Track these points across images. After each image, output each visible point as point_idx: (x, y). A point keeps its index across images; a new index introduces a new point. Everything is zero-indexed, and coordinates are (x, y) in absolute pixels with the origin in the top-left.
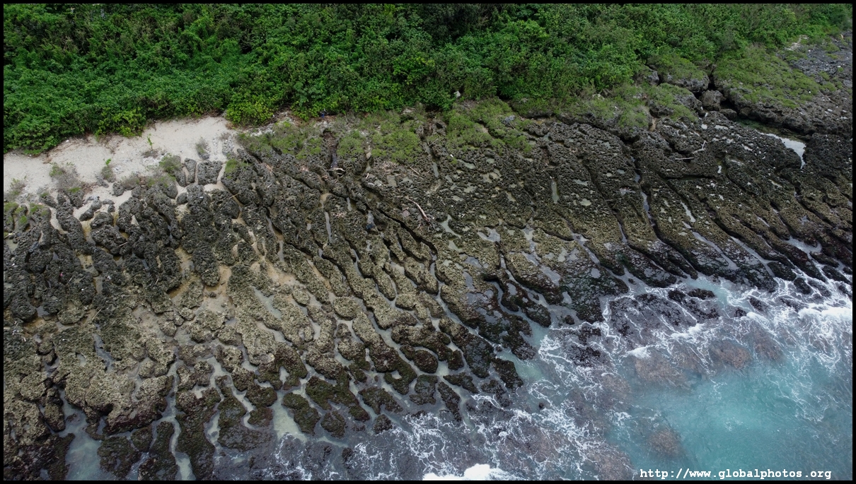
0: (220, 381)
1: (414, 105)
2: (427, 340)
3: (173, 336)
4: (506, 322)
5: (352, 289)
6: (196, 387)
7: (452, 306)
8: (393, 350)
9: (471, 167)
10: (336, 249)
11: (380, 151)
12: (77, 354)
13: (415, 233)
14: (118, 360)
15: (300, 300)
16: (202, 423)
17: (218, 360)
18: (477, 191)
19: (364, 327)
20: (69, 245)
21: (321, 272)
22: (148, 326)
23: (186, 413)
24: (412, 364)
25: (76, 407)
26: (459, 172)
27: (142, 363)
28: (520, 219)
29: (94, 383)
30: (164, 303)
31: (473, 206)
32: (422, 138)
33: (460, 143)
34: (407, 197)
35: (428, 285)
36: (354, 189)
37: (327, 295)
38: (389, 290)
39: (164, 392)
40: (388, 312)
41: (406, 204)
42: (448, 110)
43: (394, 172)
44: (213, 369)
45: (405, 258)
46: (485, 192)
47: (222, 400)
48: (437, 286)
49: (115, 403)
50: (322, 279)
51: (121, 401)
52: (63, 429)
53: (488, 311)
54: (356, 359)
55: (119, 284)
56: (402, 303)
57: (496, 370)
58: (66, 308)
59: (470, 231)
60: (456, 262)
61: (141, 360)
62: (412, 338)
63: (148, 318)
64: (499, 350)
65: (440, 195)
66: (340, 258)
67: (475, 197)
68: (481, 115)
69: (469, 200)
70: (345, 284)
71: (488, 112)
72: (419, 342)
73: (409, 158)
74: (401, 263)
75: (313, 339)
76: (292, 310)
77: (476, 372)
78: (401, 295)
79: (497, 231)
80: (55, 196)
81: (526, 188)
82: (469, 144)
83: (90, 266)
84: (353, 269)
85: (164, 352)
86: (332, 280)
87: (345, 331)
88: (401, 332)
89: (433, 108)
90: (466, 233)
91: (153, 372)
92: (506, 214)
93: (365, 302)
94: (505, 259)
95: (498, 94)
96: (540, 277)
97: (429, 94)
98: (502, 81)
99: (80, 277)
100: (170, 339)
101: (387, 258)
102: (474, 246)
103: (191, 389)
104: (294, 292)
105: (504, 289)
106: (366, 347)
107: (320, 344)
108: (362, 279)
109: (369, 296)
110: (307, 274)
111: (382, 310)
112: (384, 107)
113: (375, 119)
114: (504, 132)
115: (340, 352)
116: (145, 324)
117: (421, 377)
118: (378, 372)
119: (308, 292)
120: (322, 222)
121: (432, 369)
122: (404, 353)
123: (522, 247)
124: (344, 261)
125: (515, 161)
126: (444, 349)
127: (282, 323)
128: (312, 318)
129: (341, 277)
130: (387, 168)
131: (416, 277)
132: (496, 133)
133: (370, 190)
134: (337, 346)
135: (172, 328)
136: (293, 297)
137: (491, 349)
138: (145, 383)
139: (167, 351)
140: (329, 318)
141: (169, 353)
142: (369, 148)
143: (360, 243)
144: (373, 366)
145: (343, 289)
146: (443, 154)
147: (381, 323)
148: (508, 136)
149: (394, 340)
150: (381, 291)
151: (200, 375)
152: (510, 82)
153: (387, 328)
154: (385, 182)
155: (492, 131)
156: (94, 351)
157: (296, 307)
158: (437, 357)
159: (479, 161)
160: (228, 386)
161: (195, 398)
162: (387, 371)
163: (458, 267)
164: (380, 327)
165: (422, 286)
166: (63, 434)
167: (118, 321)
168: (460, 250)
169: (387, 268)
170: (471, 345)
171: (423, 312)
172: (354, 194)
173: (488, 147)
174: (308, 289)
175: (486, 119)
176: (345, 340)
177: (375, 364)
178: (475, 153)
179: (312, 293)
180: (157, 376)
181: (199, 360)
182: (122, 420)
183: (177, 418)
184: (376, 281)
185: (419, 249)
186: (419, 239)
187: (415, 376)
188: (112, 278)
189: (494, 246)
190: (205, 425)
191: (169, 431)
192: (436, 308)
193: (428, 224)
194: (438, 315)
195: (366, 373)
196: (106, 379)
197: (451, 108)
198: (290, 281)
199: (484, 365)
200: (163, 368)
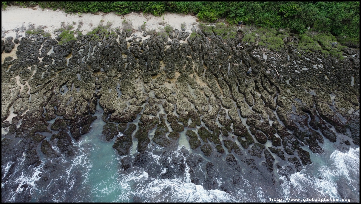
0: (161, 116)
1: (285, 28)
2: (264, 128)
3: (148, 92)
4: (309, 133)
5: (233, 96)
6: (150, 115)
7: (281, 118)
8: (245, 127)
9: (308, 59)
10: (230, 78)
11: (263, 43)
12: (109, 88)
13: (271, 81)
14: (123, 94)
15: (207, 94)
16: (148, 130)
17: (163, 107)
18: (308, 70)
19: (234, 113)
20: (120, 49)
21: (220, 86)
22: (140, 86)
23: (143, 123)
24: (253, 137)
25: (102, 107)
26: (301, 60)
27: (132, 99)
28: (329, 88)
29: (111, 100)
30: (149, 79)
31: (305, 77)
32: (285, 43)
33: (305, 48)
34: (271, 65)
35: (271, 104)
36: (246, 56)
37: (220, 95)
38: (251, 101)
39: (137, 112)
40: (248, 111)
41: (270, 68)
42: (302, 34)
43: (268, 53)
44: (160, 110)
45: (262, 90)
46: (313, 72)
47: (160, 123)
48: (276, 106)
49: (116, 110)
50: (219, 88)
51: (119, 110)
52: (93, 114)
53: (301, 125)
54: (226, 125)
55: (134, 67)
56: (256, 108)
57: (298, 153)
58: (111, 71)
59: (300, 87)
60: (289, 98)
61: (132, 98)
62: (257, 125)
63: (141, 83)
64: (303, 145)
65: (288, 68)
66: (231, 82)
67: (307, 73)
68: (320, 39)
69: (304, 73)
70: (230, 93)
71: (323, 38)
72: (260, 128)
73: (277, 49)
74: (260, 92)
75: (208, 111)
76: (202, 96)
77: (287, 151)
78: (256, 105)
79: (315, 91)
80: (121, 31)
81: (337, 76)
82: (309, 50)
83: (125, 59)
84: (235, 88)
85: (142, 96)
86: (224, 90)
87: (224, 112)
88: (251, 121)
89: (294, 32)
90: (298, 87)
91: (136, 103)
92: (322, 85)
93: (237, 103)
94: (317, 105)
95: (331, 32)
96: (335, 117)
97: (294, 24)
98: (335, 26)
99: (120, 61)
100: (146, 93)
101: (253, 88)
102: (301, 94)
103: (148, 115)
104: (205, 90)
105: (312, 118)
106: (232, 122)
107: (210, 114)
108: (239, 93)
109: (240, 101)
110: (213, 84)
111: (245, 109)
112: (270, 26)
113: (264, 30)
114: (330, 48)
115: (219, 121)
116: (139, 85)
117: (257, 143)
118: (235, 134)
119: (211, 92)
120: (226, 66)
121: (263, 142)
122: (250, 131)
123: (327, 101)
124: (233, 83)
125: (333, 62)
126: (272, 135)
127: (196, 101)
128: (210, 103)
129: (229, 89)
130: (264, 51)
131: (266, 99)
132: (326, 48)
133: (254, 58)
134: (218, 118)
135: (149, 89)
136: (204, 92)
137: (298, 143)
138: (131, 107)
139: (144, 97)
140: (218, 104)
141: (144, 98)
142: (258, 42)
143: (242, 78)
144: (233, 131)
145: (228, 95)
146: (295, 51)
147: (242, 114)
148: (331, 50)
149: (247, 123)
150: (246, 101)
151: (154, 110)
152: (339, 27)
153: (245, 117)
154: (262, 56)
155: (324, 47)
156: (116, 89)
157: (204, 96)
158: (267, 138)
159: (313, 58)
160: (164, 118)
161: (149, 118)
162: (239, 136)
163: (289, 101)
164: (242, 116)
165: (268, 105)
166: (93, 116)
167: (129, 80)
168: (293, 94)
169: (252, 92)
170: (287, 137)
171: (265, 115)
172: (245, 58)
173: (319, 53)
175: (321, 41)
176: (223, 116)
177: (234, 130)
178: (312, 54)
179: (213, 93)
180: (137, 105)
181: (156, 104)
182: (117, 117)
183: (139, 124)
184: (245, 96)
185: (271, 88)
186: (272, 84)
187: (254, 142)
188: (132, 64)
189: (312, 97)
190: (149, 131)
191: (134, 128)
192: (272, 116)
193: (279, 78)
194: (273, 119)
195: (229, 133)
196: (116, 100)
197: (304, 33)
198: (205, 85)
199: (292, 149)
200: (140, 103)
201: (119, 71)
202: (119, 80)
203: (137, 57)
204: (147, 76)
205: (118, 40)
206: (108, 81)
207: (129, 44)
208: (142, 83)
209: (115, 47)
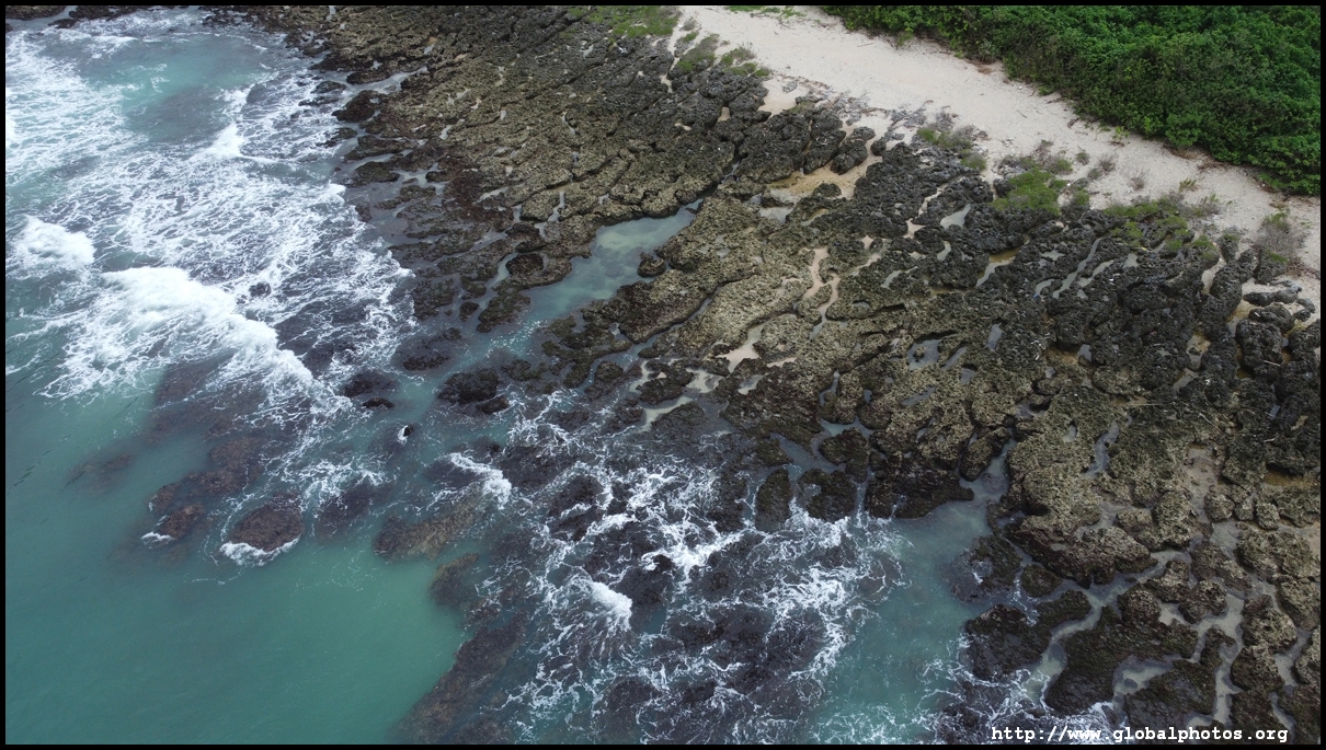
0: (1216, 638)
12: (1073, 423)
14: (1112, 474)
16: (1129, 653)
17: (1244, 612)
20: (1198, 311)
22: (1195, 480)
23: (1124, 617)
25: (1009, 472)
29: (1055, 470)
39: (1126, 566)
44: (1225, 614)
47: (1192, 661)
49: (1053, 513)
51: (1063, 516)
52: (969, 479)
55: (1212, 400)
61: (1139, 504)
80: (1243, 248)
83: (1197, 353)
91: (1139, 531)
99: (1171, 352)
100: (1204, 520)
103: (1164, 601)
116: (1192, 473)
135: (1225, 511)
138: (1112, 531)
139: (1185, 526)
141: (1185, 532)
151: (1197, 598)
156: (1096, 439)
160: (1222, 655)
161: (1158, 615)
167: (1163, 436)
180: (1138, 540)
182: (1040, 538)
183: (1105, 611)
188: (1211, 386)
190: (1132, 659)
191: (1081, 611)
196: (1074, 480)
200: (1157, 539)
201: (1142, 386)
202: (1125, 414)
203: (1247, 370)
204: (1248, 457)
205: (1208, 276)
206: (1085, 398)
207: (1245, 306)
208: (1211, 474)
209: (1183, 295)
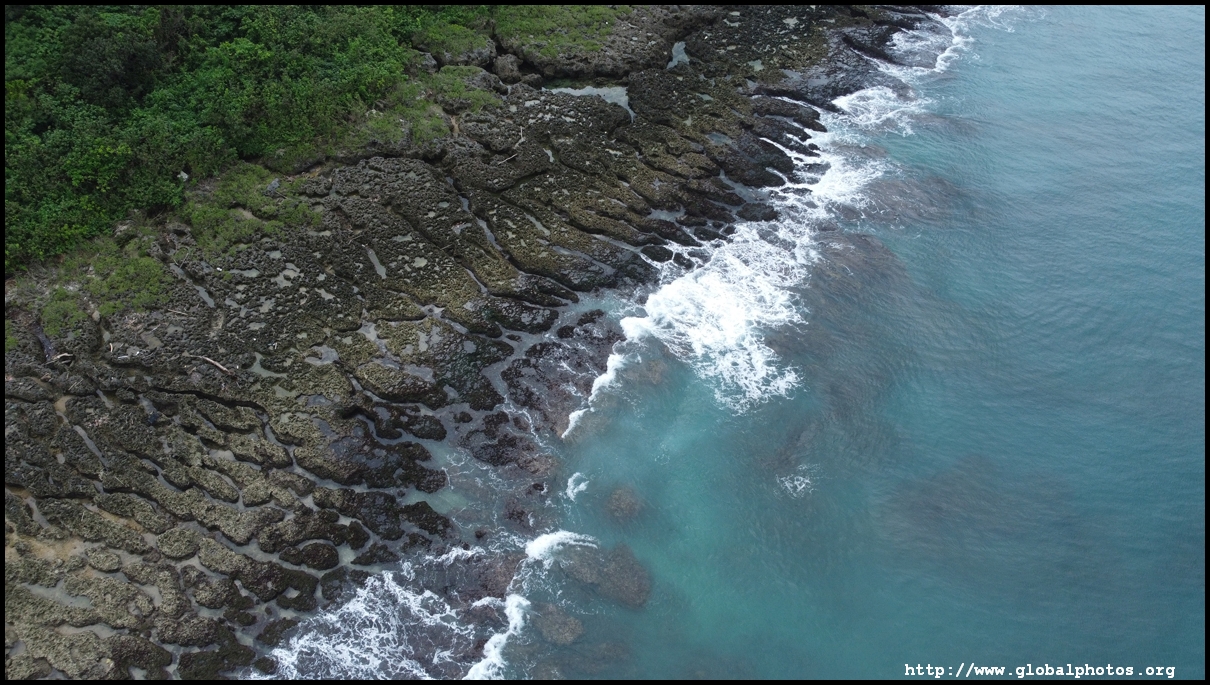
1: (127, 215)
2: (309, 529)
4: (394, 458)
5: (174, 515)
7: (317, 471)
8: (271, 565)
10: (121, 472)
11: (111, 303)
13: (222, 398)
15: (106, 566)
18: (278, 305)
19: (218, 556)
21: (116, 514)
24: (304, 568)
26: (241, 288)
28: (350, 318)
31: (282, 327)
32: (165, 260)
33: (222, 247)
34: (186, 354)
35: (275, 459)
36: (102, 375)
37: (142, 540)
38: (226, 491)
40: (239, 521)
41: (189, 363)
42: (181, 205)
43: (149, 325)
45: (225, 438)
46: (289, 301)
48: (287, 454)
50: (123, 521)
53: (366, 454)
54: (228, 601)
56: (252, 499)
57: (410, 521)
59: (294, 362)
60: (296, 411)
62: (288, 536)
64: (402, 495)
65: (231, 331)
66: (134, 481)
67: (279, 313)
68: (233, 196)
69: (274, 321)
70: (160, 513)
71: (239, 187)
72: (301, 537)
73: (161, 297)
74: (224, 448)
75: (154, 608)
76: (102, 585)
77: (387, 536)
78: (246, 490)
79: (328, 346)
81: (339, 274)
82: (235, 243)
84: (160, 487)
86: (139, 516)
87: (194, 574)
88: (270, 537)
89: (157, 210)
90: (290, 367)
92: (330, 319)
93: (201, 523)
94: (357, 378)
95: (241, 156)
96: (408, 381)
97: (144, 194)
98: (239, 138)
101: (200, 450)
102: (310, 380)
104: (91, 561)
105: (373, 417)
106: (234, 579)
107: (168, 609)
108: (181, 495)
109: (203, 512)
110: (98, 527)
111: (231, 522)
112: (84, 237)
113: (79, 259)
114: (274, 208)
115: (202, 605)
117: (324, 578)
118: (266, 601)
119: (111, 550)
120: (78, 443)
121: (333, 560)
122: (287, 561)
123: (370, 354)
124: (143, 483)
125: (308, 242)
126: (335, 529)
127: (98, 611)
128: (137, 582)
129: (149, 507)
130: (135, 324)
131: (254, 455)
132: (265, 213)
133: (126, 365)
136: (94, 568)
137: (392, 499)
140: (162, 569)
142: (92, 306)
143: (152, 448)
144: (255, 599)
145: (162, 521)
146: (206, 271)
147: (238, 540)
148: (282, 211)
149: (265, 551)
150: (215, 496)
152: (250, 135)
153: (248, 541)
154: (142, 345)
155: (258, 213)
157: (105, 580)
158: (331, 543)
159: (260, 262)
162: (277, 595)
163: (303, 416)
164: (239, 544)
165: (267, 464)
168: (294, 393)
169: (208, 463)
170: (366, 507)
171: (285, 496)
172: (106, 383)
173: (262, 237)
174: (110, 546)
175: (241, 199)
176: (201, 586)
177: (257, 594)
178: (250, 253)
179: (119, 548)
184: (201, 487)
185: (238, 416)
186: (232, 404)
187: (315, 582)
189: (334, 369)
192: (300, 484)
193: (234, 378)
194: (309, 489)
195: (251, 612)
197: (184, 200)
198: (76, 548)
199: (393, 522)
